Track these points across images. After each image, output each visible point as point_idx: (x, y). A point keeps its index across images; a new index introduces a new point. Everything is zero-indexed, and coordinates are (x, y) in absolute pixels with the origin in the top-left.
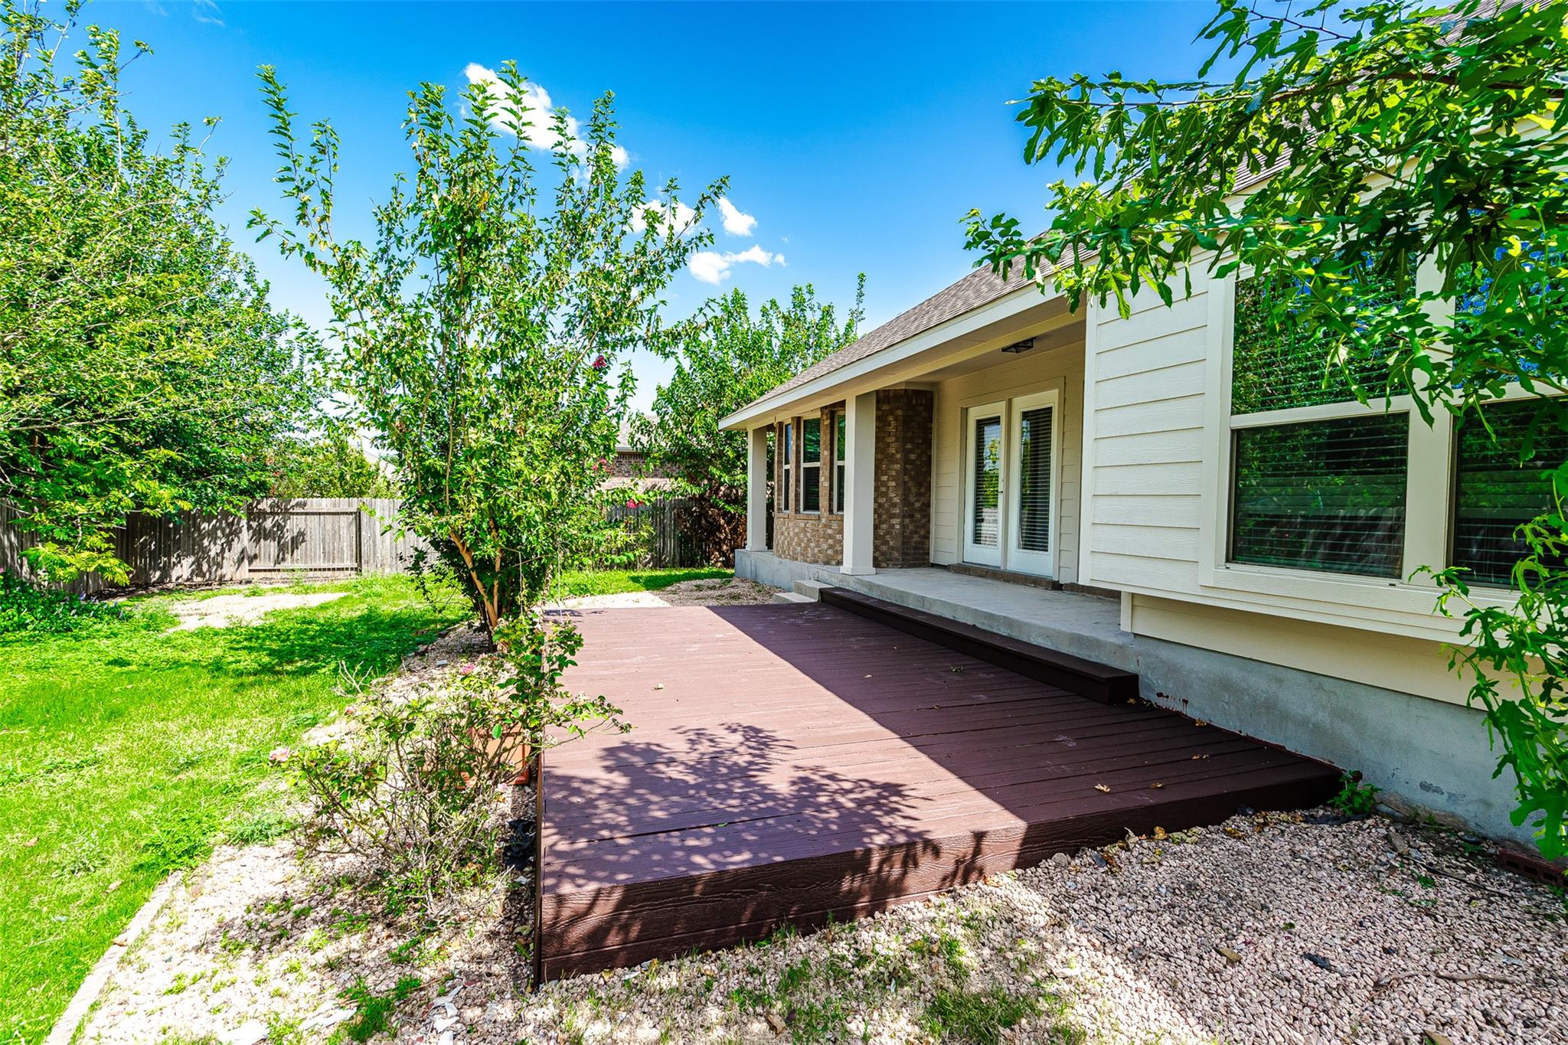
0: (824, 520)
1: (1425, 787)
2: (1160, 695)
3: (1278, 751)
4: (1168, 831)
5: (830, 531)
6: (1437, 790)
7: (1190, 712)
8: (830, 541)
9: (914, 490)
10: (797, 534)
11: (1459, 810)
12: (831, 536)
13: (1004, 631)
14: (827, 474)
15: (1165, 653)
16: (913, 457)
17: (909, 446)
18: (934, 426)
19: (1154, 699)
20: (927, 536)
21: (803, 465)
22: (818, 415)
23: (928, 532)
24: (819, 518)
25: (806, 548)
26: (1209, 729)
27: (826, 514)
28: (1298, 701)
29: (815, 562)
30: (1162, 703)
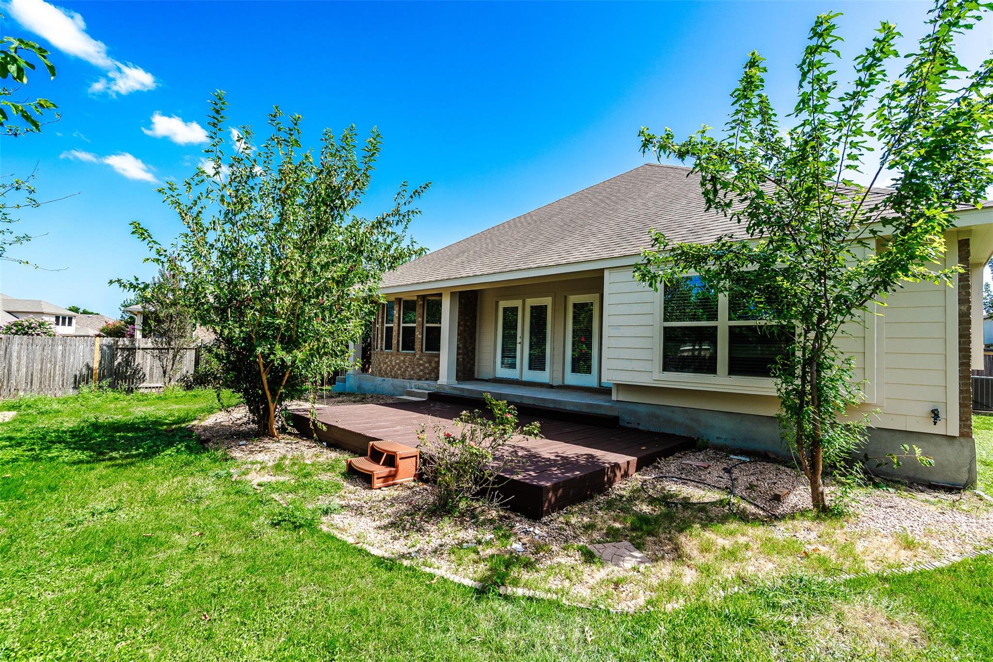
0: (417, 356)
1: (718, 438)
2: (628, 423)
3: (674, 435)
4: (665, 458)
5: (421, 362)
6: (721, 438)
7: (641, 427)
8: (421, 368)
9: (469, 340)
10: (398, 364)
11: (727, 443)
12: (422, 365)
13: (551, 406)
14: (421, 331)
15: (630, 407)
16: (468, 323)
17: (467, 318)
18: (478, 308)
19: (626, 425)
20: (473, 365)
21: (402, 325)
22: (415, 298)
23: (474, 362)
24: (415, 355)
25: (404, 372)
26: (649, 432)
27: (419, 352)
28: (679, 418)
29: (412, 379)
30: (629, 426)
